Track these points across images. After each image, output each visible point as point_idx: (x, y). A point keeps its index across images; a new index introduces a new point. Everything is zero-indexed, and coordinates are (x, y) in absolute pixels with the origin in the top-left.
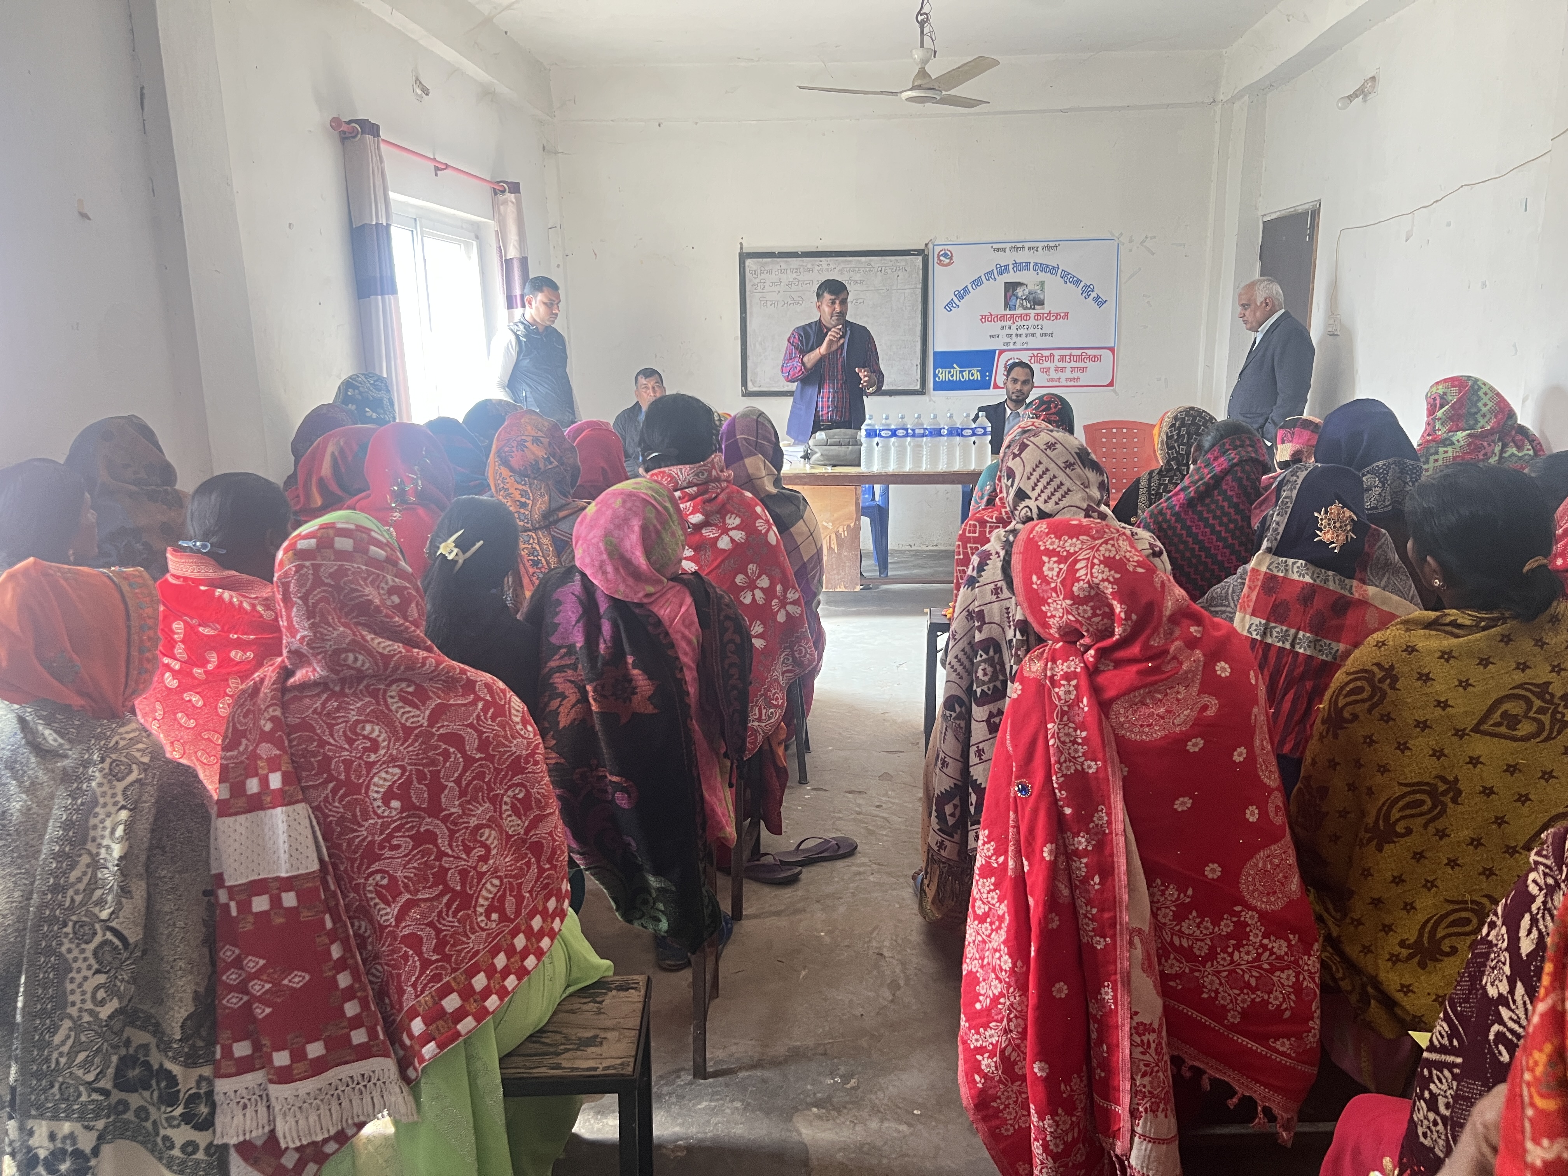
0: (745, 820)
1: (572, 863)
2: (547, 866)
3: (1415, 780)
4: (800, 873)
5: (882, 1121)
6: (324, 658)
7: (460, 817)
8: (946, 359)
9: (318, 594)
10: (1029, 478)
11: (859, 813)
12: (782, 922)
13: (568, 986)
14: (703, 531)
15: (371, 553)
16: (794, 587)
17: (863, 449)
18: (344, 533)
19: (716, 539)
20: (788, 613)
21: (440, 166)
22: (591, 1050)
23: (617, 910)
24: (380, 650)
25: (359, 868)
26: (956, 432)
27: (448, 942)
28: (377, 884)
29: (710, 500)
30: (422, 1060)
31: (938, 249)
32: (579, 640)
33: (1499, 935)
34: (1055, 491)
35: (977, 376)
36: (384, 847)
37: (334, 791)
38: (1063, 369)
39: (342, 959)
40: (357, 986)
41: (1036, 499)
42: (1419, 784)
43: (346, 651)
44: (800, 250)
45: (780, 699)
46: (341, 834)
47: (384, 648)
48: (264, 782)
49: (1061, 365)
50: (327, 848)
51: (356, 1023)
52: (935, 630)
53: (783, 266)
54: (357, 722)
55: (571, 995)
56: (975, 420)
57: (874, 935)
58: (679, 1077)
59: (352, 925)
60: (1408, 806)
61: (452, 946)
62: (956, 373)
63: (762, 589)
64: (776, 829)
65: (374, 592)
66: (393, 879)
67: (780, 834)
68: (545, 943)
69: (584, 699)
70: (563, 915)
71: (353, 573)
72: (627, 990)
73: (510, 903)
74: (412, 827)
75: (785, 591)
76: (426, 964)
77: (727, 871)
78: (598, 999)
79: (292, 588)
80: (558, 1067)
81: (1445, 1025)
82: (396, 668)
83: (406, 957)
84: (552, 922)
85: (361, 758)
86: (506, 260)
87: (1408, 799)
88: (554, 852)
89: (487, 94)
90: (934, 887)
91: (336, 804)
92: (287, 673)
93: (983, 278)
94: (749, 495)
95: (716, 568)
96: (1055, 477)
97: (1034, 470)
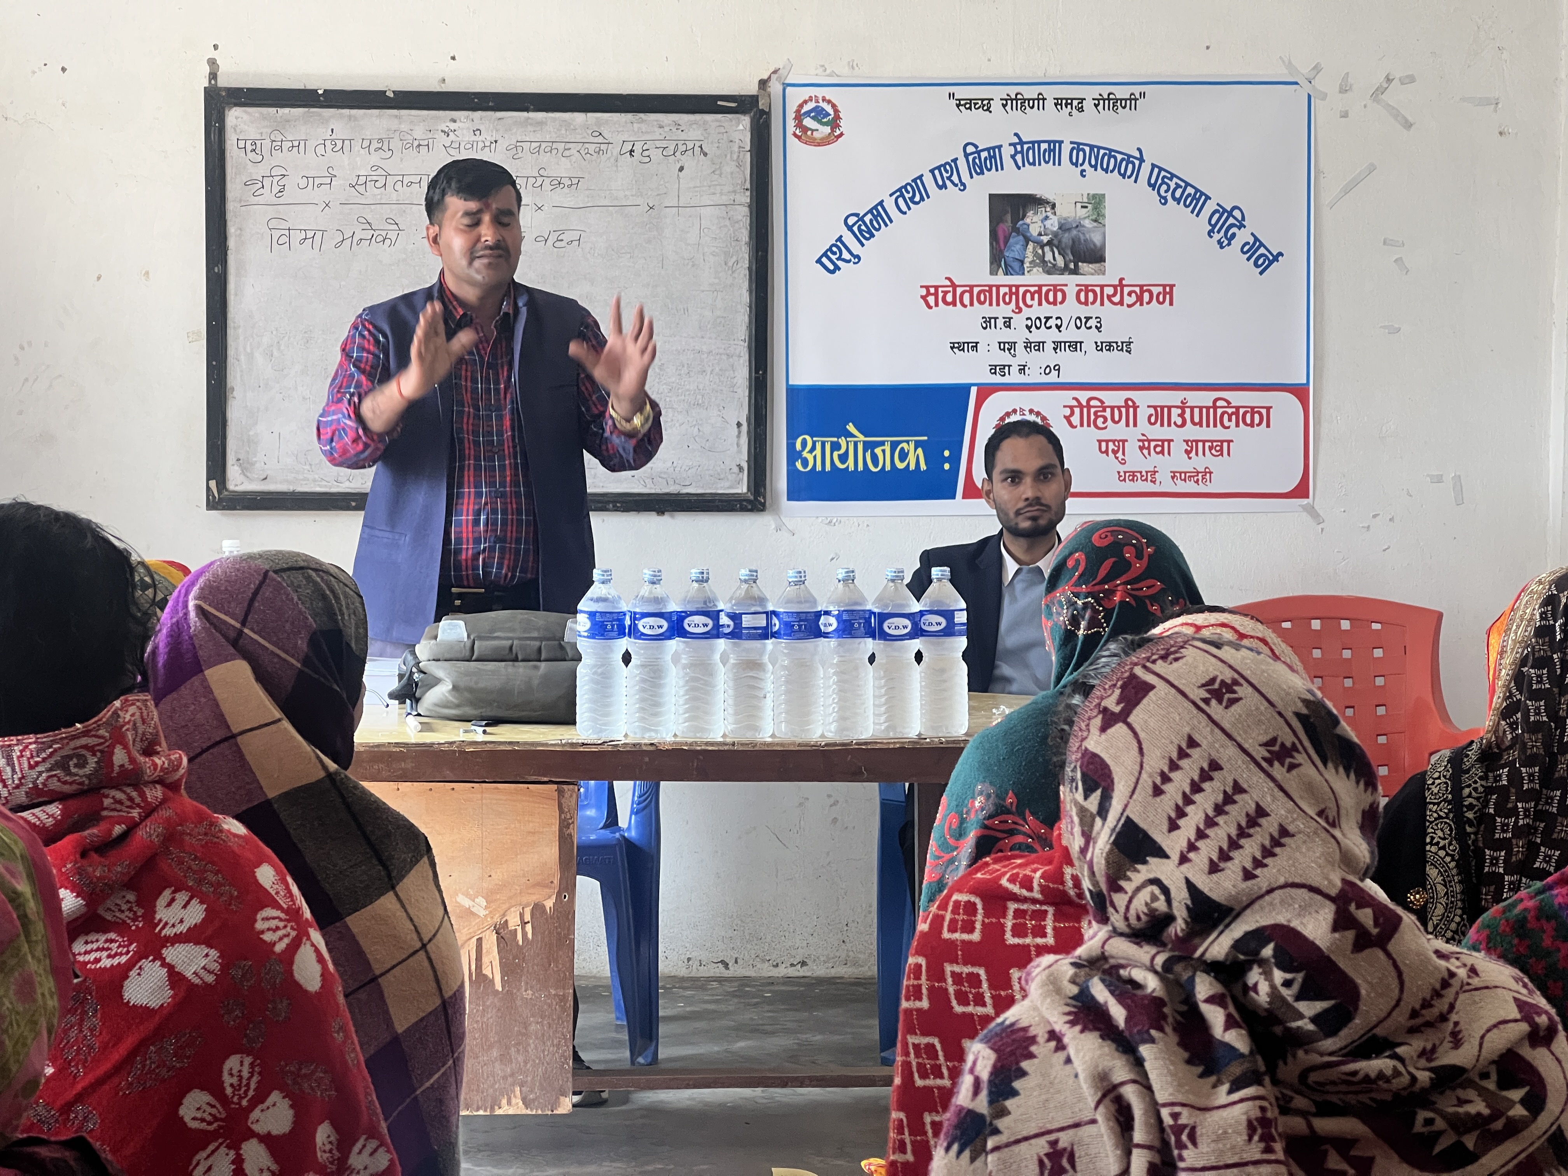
8: (825, 409)
10: (1158, 791)
14: (78, 947)
16: (373, 1133)
19: (121, 973)
31: (795, 97)
34: (1242, 833)
35: (915, 458)
38: (1163, 446)
41: (1184, 859)
44: (391, 89)
49: (1157, 432)
53: (341, 129)
62: (852, 450)
63: (267, 1140)
75: (344, 1144)
93: (928, 180)
94: (237, 828)
95: (118, 1069)
96: (1238, 788)
97: (1174, 766)
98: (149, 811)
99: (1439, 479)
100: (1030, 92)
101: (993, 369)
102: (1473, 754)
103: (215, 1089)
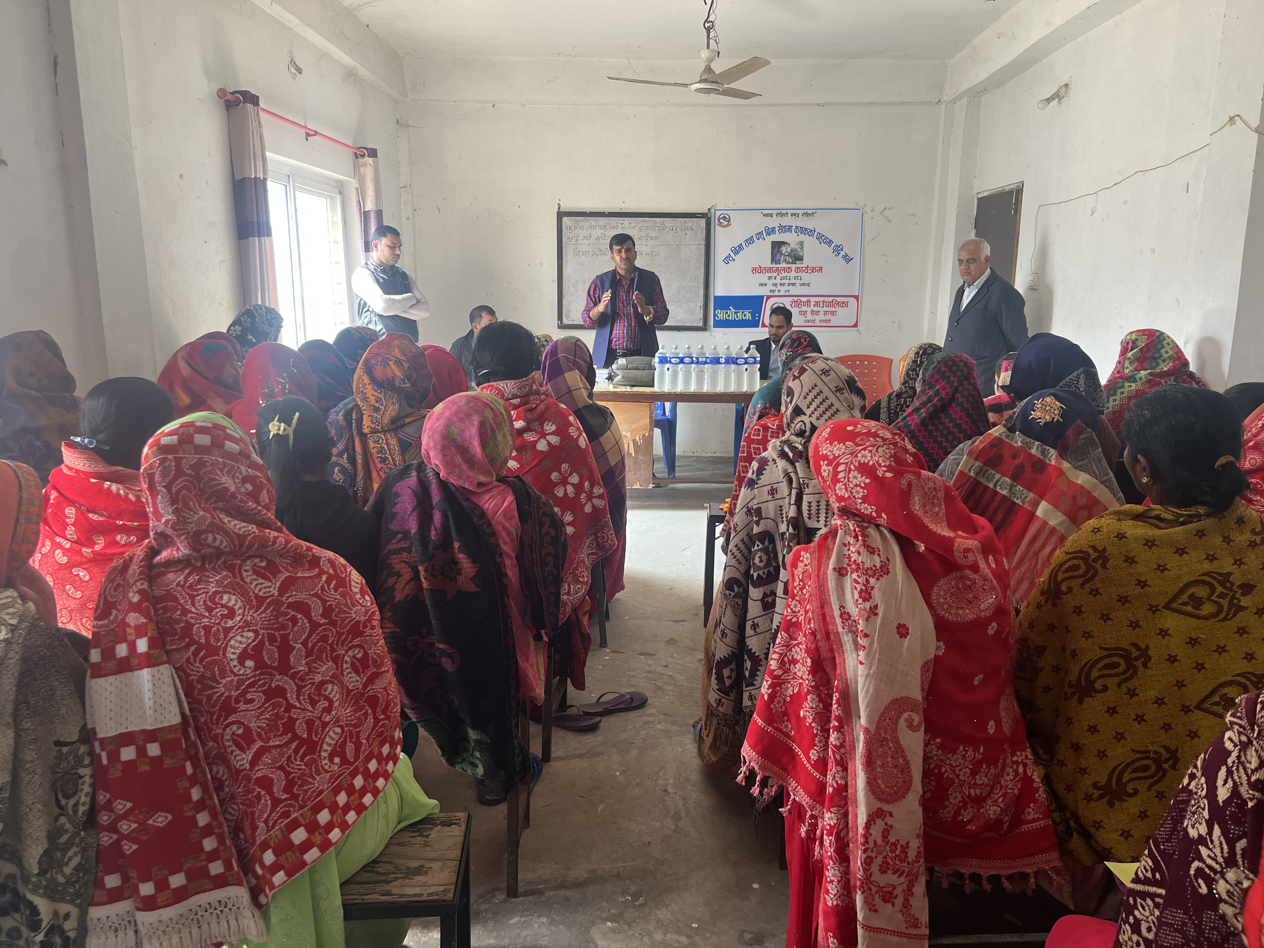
0: (555, 677)
1: (404, 715)
2: (382, 717)
3: (1113, 646)
4: (600, 721)
5: (665, 934)
6: (186, 538)
7: (307, 674)
8: (724, 302)
9: (179, 483)
10: (805, 398)
11: (650, 672)
12: (584, 764)
13: (399, 822)
14: (525, 435)
15: (226, 448)
16: (599, 484)
17: (656, 372)
18: (202, 430)
19: (536, 442)
20: (594, 506)
21: (310, 133)
22: (418, 878)
23: (443, 755)
24: (236, 531)
25: (218, 720)
26: (731, 360)
27: (296, 783)
28: (233, 734)
29: (531, 410)
30: (272, 887)
31: (718, 213)
32: (413, 526)
33: (1199, 785)
34: (826, 410)
35: (748, 316)
36: (240, 702)
37: (195, 654)
38: (817, 313)
39: (202, 800)
40: (214, 823)
41: (810, 416)
42: (1116, 649)
43: (207, 532)
44: (607, 210)
45: (586, 576)
46: (201, 691)
47: (240, 529)
48: (132, 647)
49: (816, 309)
50: (189, 703)
51: (213, 856)
52: (713, 521)
53: (593, 224)
54: (216, 593)
55: (400, 830)
56: (748, 349)
57: (661, 774)
58: (495, 896)
59: (211, 771)
60: (1106, 667)
61: (300, 786)
62: (731, 314)
63: (572, 485)
64: (580, 685)
65: (230, 481)
66: (247, 729)
67: (584, 689)
68: (380, 782)
69: (416, 577)
70: (395, 759)
71: (211, 465)
72: (450, 825)
73: (350, 748)
74: (264, 684)
75: (592, 487)
76: (276, 802)
77: (538, 721)
78: (425, 834)
79: (157, 478)
80: (388, 893)
81: (1149, 861)
82: (250, 546)
83: (259, 797)
84: (386, 765)
85: (219, 624)
86: (365, 212)
87: (1106, 661)
88: (388, 704)
89: (351, 75)
90: (711, 736)
91: (198, 665)
92: (153, 552)
93: (754, 237)
94: (564, 406)
95: (535, 466)
96: (827, 398)
97: (810, 391)
98: (542, 401)
99: (894, 322)
100: (784, 212)
101: (771, 291)
102: (894, 394)
103: (559, 471)
